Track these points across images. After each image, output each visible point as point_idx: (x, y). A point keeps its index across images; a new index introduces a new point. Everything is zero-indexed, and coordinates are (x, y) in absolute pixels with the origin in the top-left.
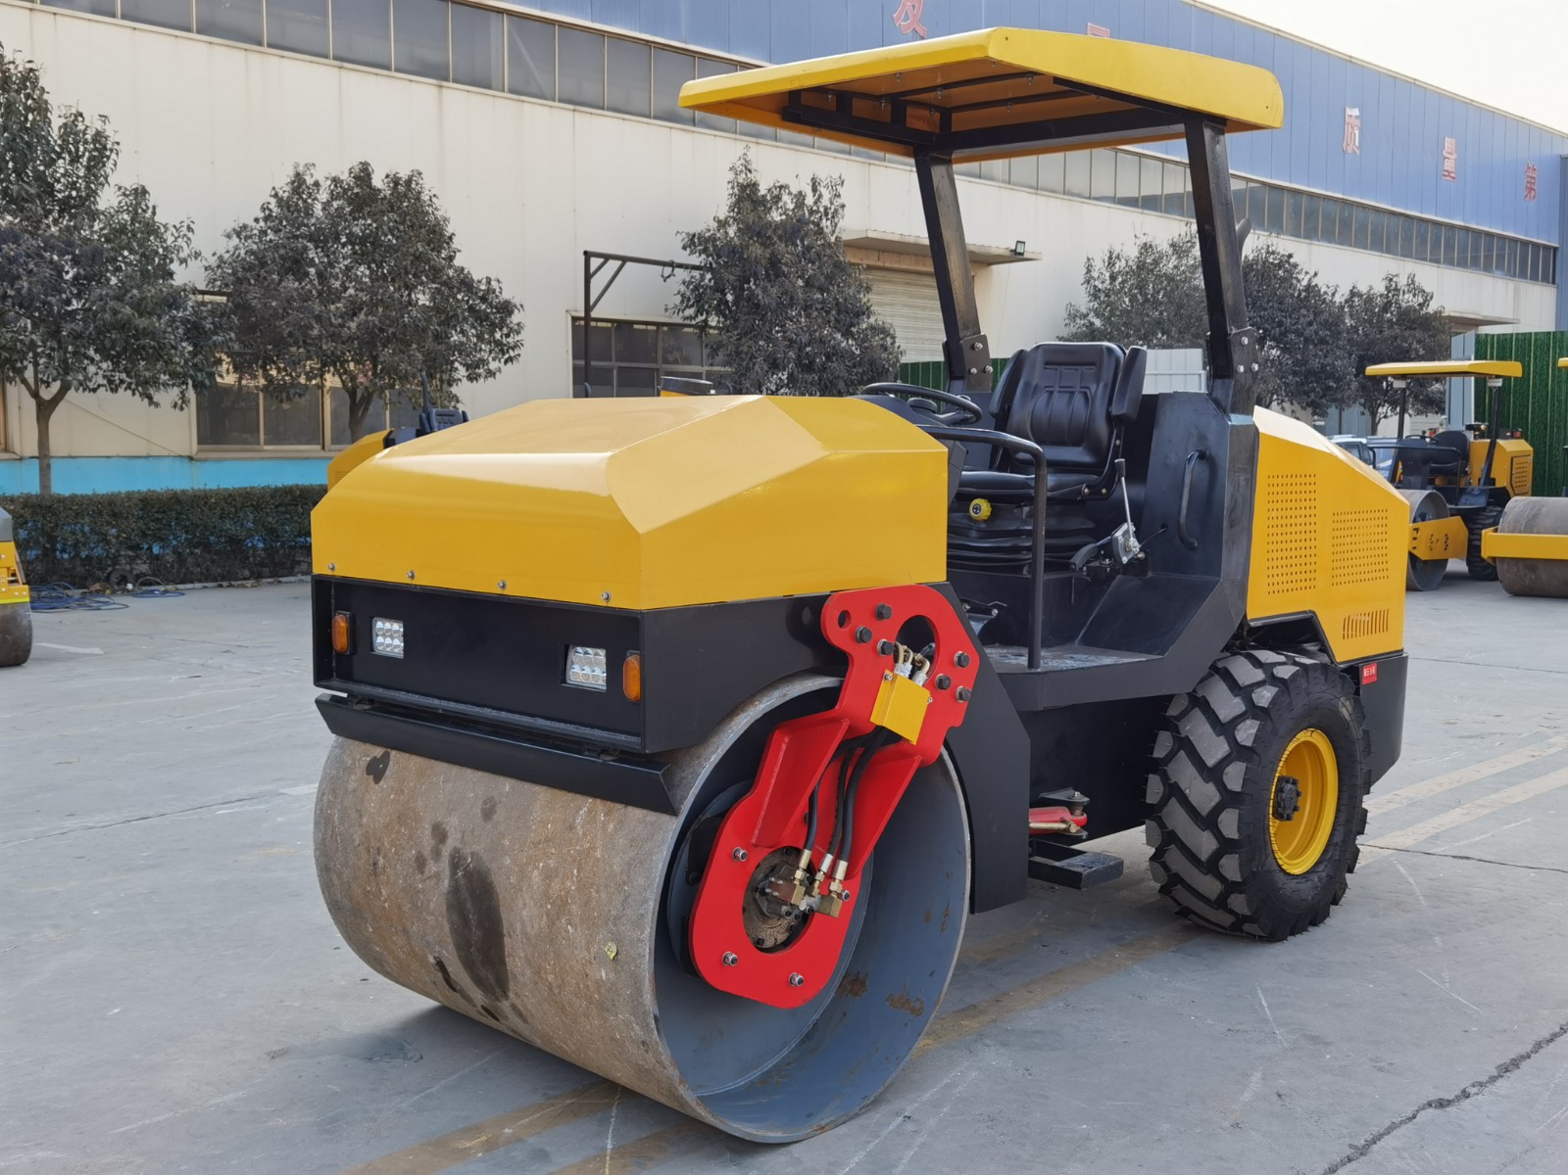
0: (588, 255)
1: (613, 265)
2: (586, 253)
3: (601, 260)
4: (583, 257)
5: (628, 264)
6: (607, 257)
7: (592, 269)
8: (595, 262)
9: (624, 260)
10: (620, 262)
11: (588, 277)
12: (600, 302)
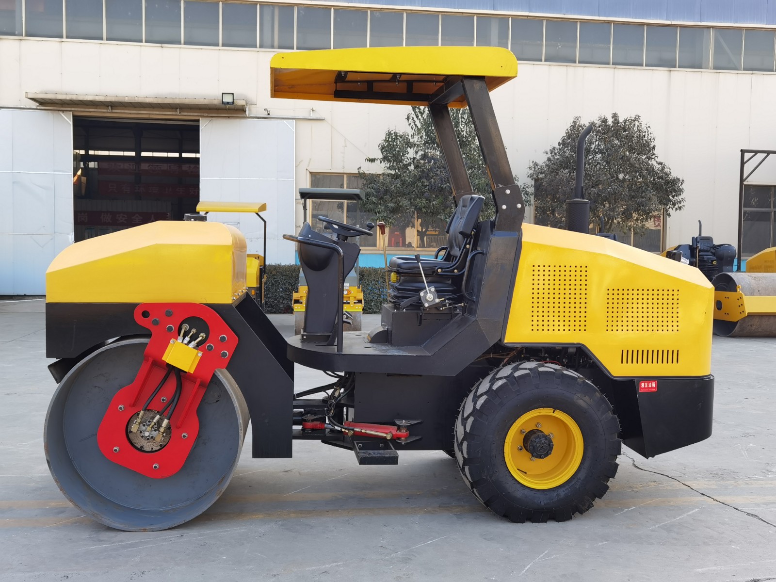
0: (743, 152)
1: (760, 156)
2: (742, 150)
3: (752, 154)
4: (740, 153)
5: (771, 155)
6: (756, 152)
7: (745, 159)
8: (747, 156)
9: (769, 153)
10: (765, 155)
11: (743, 164)
12: (750, 177)
